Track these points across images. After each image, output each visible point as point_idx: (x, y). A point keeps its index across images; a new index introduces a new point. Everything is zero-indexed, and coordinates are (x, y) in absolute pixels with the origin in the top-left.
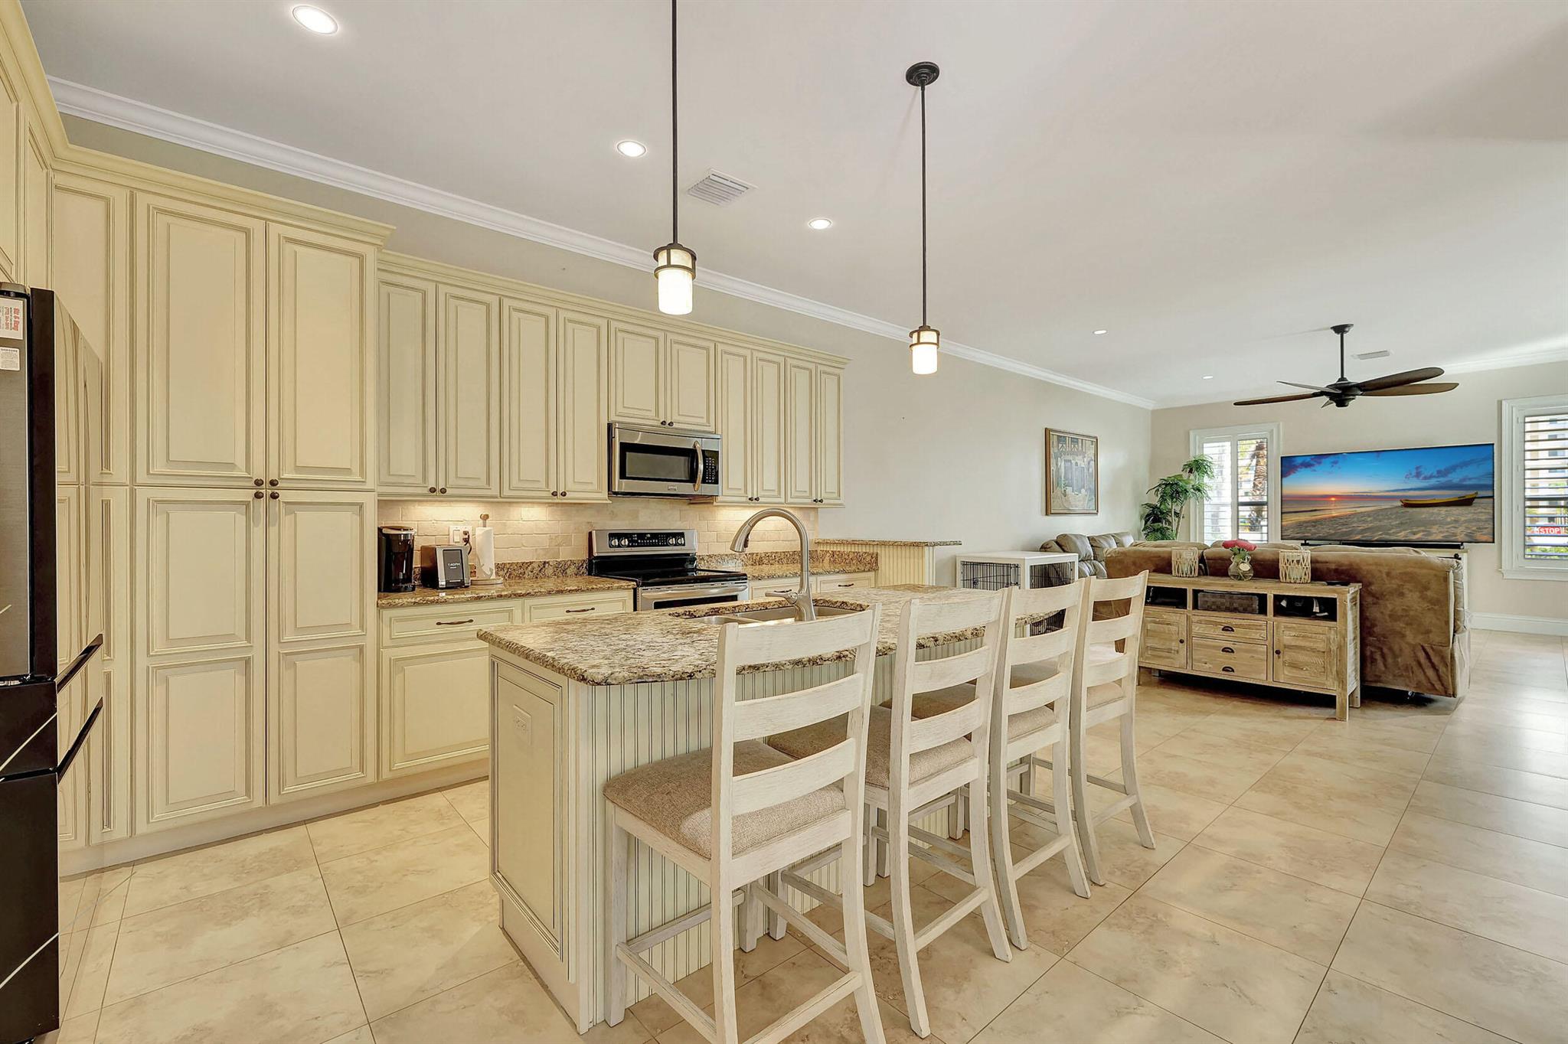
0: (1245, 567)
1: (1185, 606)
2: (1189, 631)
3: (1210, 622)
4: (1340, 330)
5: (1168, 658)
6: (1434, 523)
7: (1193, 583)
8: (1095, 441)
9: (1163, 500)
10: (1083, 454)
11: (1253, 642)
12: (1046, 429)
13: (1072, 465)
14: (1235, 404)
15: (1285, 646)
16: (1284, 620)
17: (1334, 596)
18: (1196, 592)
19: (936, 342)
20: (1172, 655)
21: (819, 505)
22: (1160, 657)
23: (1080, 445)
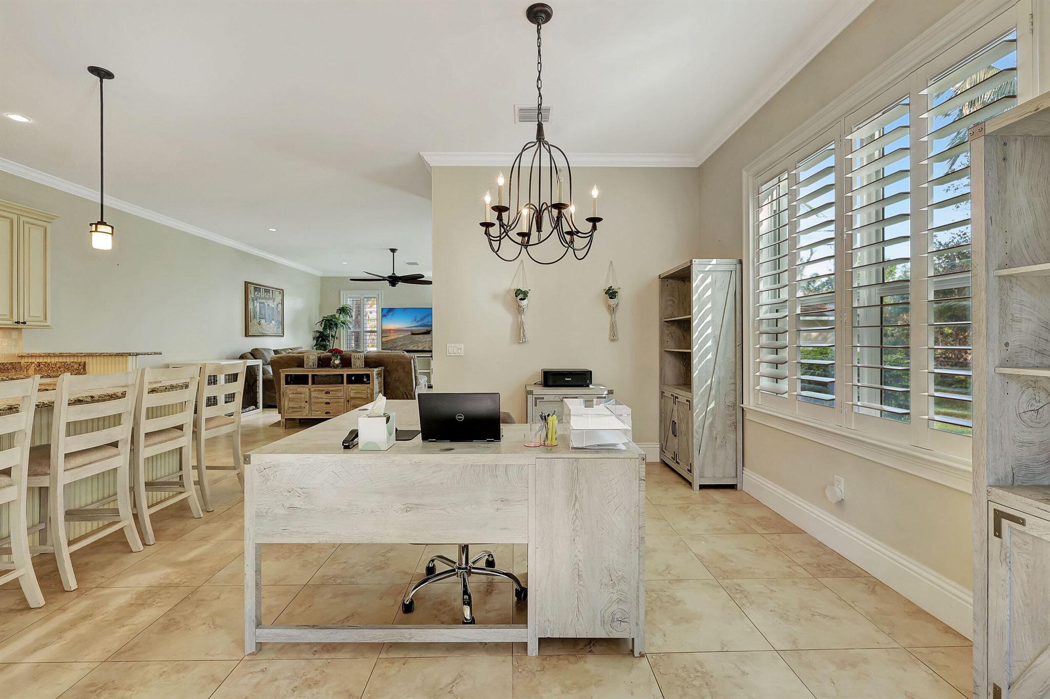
0: (337, 362)
1: (307, 383)
2: (310, 396)
3: (318, 390)
4: (393, 251)
5: (300, 411)
6: (419, 342)
7: (312, 371)
8: (282, 292)
9: (325, 329)
10: (274, 300)
11: (338, 398)
12: (245, 282)
13: (264, 305)
14: (351, 280)
15: (351, 398)
16: (352, 386)
17: (369, 373)
18: (313, 376)
19: (111, 232)
20: (302, 410)
21: (19, 326)
22: (297, 411)
23: (271, 294)
